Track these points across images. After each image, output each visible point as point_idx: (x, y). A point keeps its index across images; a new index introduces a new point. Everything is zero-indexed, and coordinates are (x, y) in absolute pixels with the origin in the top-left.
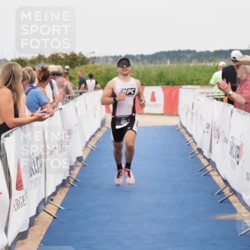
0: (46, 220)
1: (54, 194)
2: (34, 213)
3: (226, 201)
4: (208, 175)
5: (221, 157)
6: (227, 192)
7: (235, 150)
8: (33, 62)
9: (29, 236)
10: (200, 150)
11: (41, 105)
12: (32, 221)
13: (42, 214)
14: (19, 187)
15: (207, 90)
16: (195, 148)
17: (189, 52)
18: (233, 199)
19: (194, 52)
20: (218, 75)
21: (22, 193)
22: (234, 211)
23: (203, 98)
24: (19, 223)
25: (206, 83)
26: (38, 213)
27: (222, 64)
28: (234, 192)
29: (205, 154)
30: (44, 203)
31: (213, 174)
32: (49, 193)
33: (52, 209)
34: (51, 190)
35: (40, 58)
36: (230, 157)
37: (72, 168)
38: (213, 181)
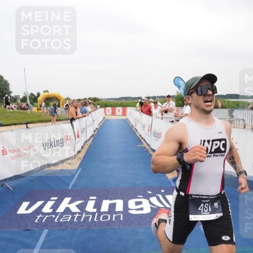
0: (87, 147)
1: (89, 139)
2: (83, 145)
3: (140, 141)
4: (135, 133)
5: (139, 128)
6: (140, 138)
7: (143, 126)
8: (83, 100)
9: (82, 152)
10: (133, 126)
11: (86, 112)
12: (82, 148)
13: (86, 145)
14: (78, 137)
15: (135, 108)
16: (131, 125)
17: (129, 97)
18: (142, 140)
19: (130, 97)
20: (138, 104)
21: (79, 139)
22: (143, 144)
23: (134, 111)
24: (78, 148)
25: (135, 106)
26: (84, 144)
27: (140, 101)
28: (143, 138)
29: (134, 127)
30: (86, 142)
31: (137, 133)
32: (88, 139)
33: (89, 143)
34: (88, 138)
35: (85, 99)
36: (141, 128)
37: (94, 131)
38: (137, 135)
